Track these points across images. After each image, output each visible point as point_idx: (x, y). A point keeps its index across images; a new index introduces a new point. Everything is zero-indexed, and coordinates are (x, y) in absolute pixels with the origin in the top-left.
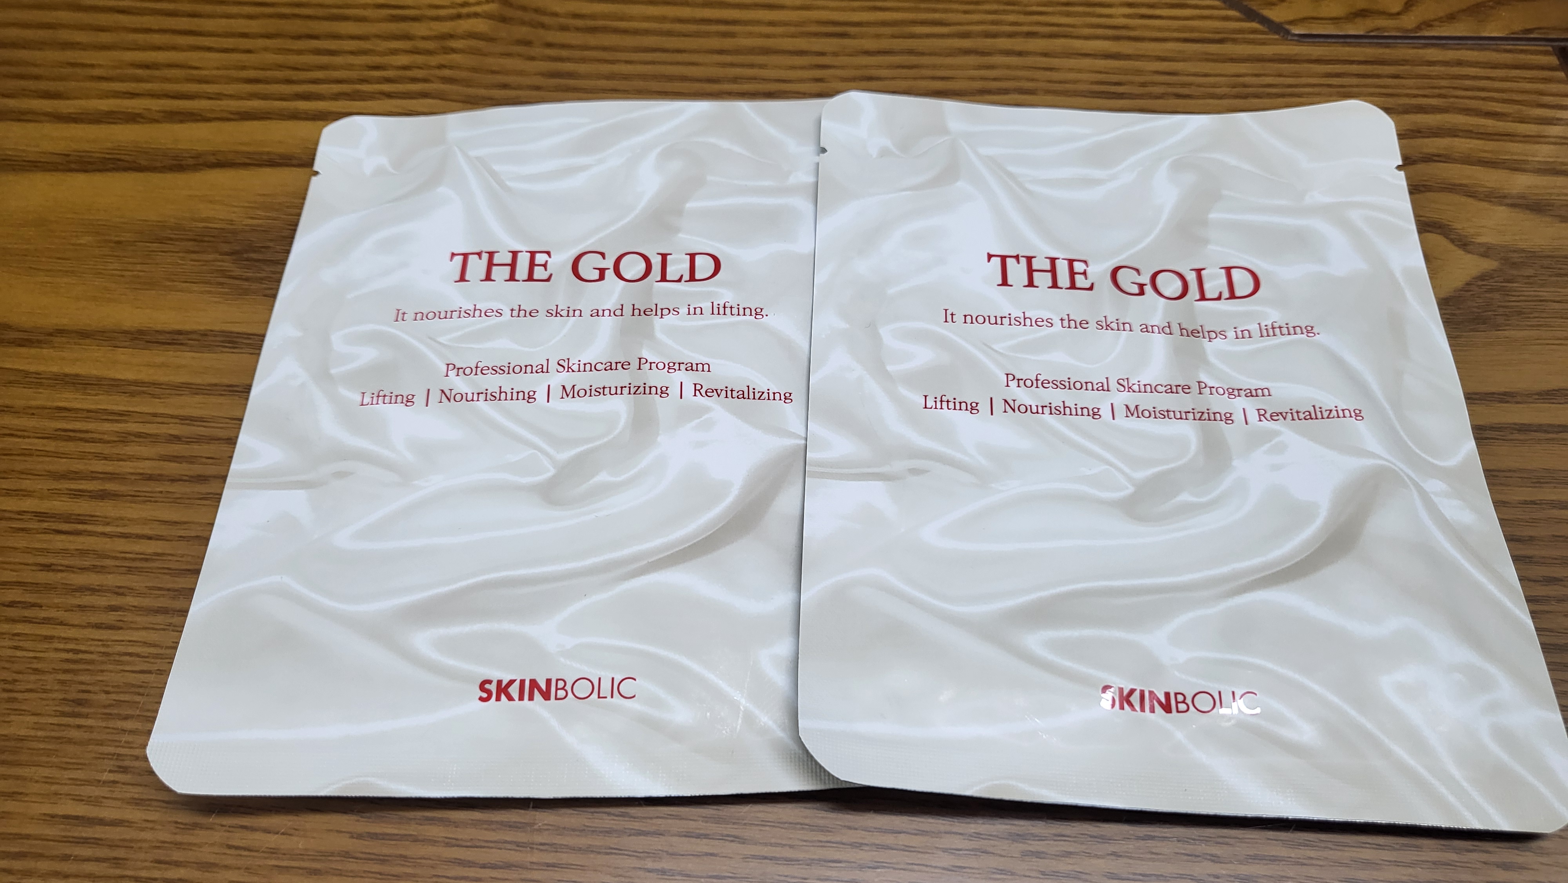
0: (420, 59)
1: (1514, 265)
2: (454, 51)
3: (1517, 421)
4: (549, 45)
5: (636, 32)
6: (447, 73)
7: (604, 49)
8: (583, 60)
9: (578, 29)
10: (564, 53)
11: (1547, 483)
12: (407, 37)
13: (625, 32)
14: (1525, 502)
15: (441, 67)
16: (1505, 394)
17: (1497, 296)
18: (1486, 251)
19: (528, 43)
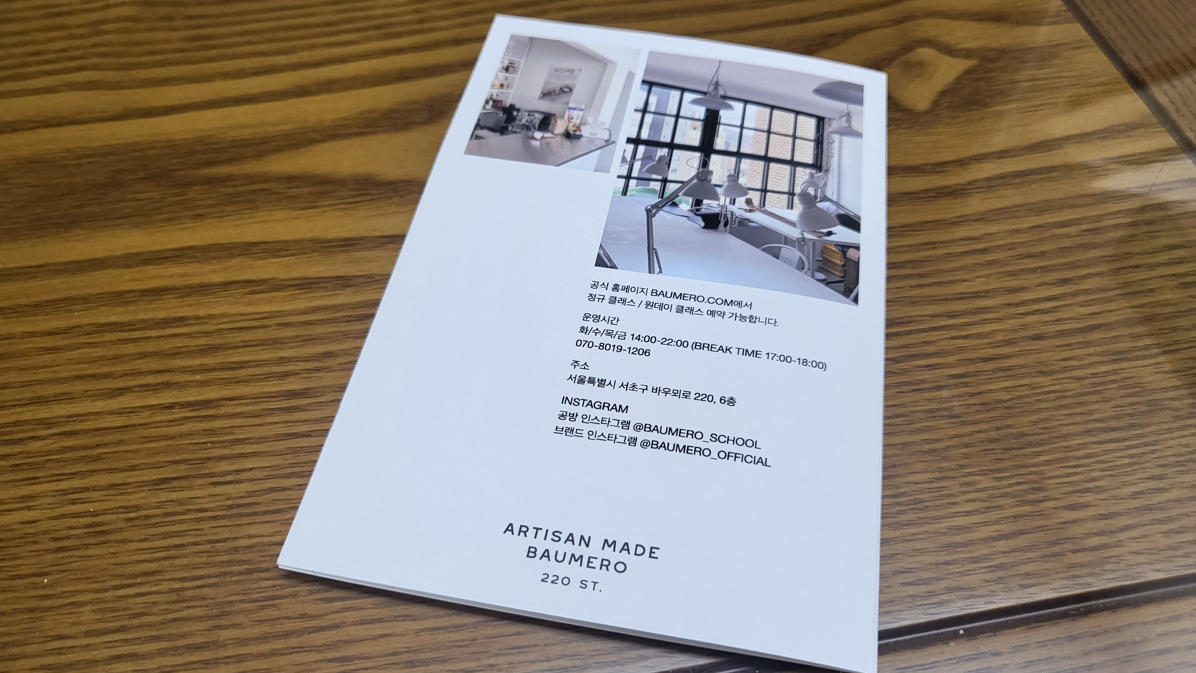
0: (76, 42)
1: (990, 60)
2: (106, 32)
3: (1015, 170)
4: (189, 18)
6: (99, 50)
10: (203, 22)
11: (1046, 211)
12: (62, 27)
14: (1033, 227)
15: (95, 46)
16: (1002, 152)
17: (981, 84)
18: (967, 54)
19: (170, 18)
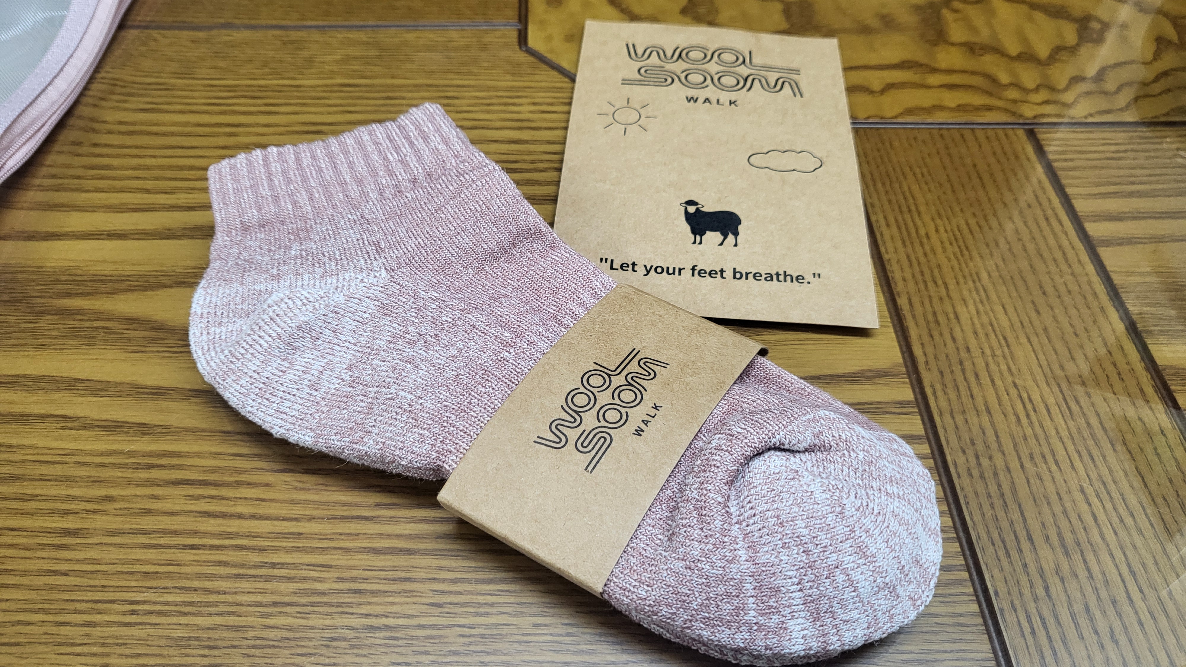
5: (164, 134)
7: (137, 147)
8: (118, 156)
9: (120, 133)
13: (156, 134)
